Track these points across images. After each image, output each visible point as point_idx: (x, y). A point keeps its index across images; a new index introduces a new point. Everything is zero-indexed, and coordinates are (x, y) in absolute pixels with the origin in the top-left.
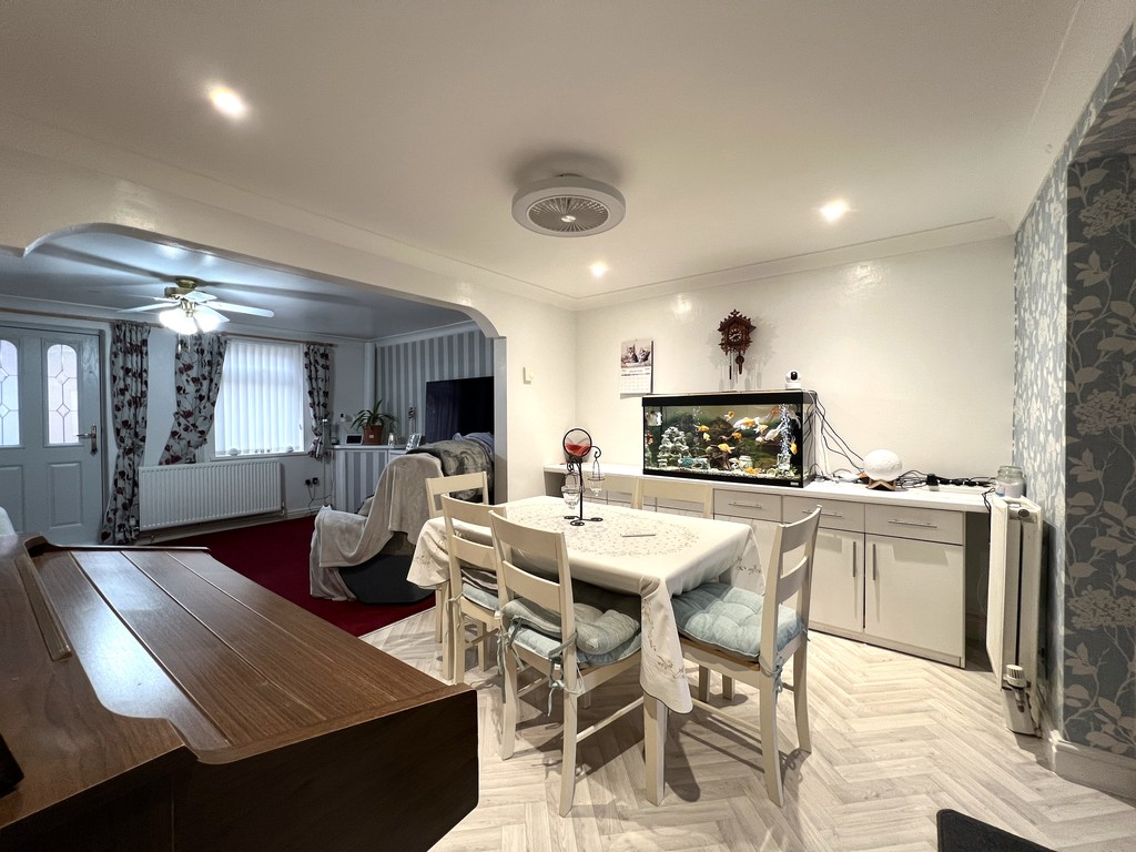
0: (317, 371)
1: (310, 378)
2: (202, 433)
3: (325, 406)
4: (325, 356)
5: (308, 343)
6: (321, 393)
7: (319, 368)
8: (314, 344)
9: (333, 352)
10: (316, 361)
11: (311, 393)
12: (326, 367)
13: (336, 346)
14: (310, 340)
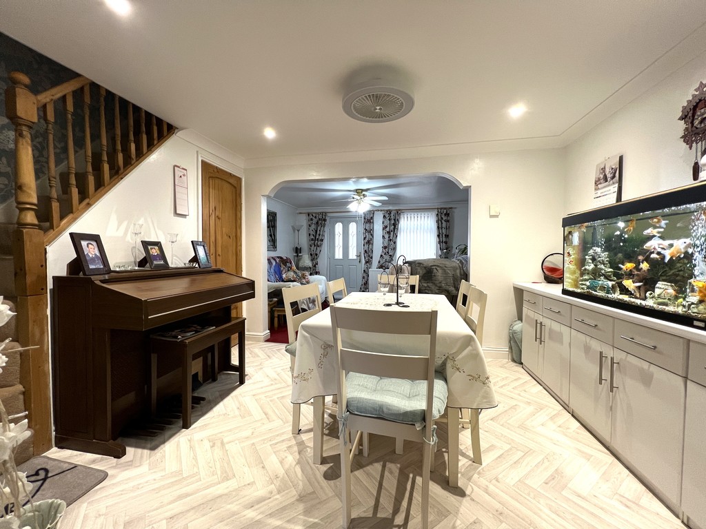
0: (442, 223)
1: (438, 227)
2: (390, 256)
3: (446, 243)
4: (447, 215)
5: (438, 209)
6: (444, 236)
7: (443, 222)
8: (441, 209)
9: (454, 212)
10: (442, 218)
11: (438, 236)
12: (447, 221)
13: (455, 208)
14: (439, 207)
